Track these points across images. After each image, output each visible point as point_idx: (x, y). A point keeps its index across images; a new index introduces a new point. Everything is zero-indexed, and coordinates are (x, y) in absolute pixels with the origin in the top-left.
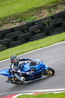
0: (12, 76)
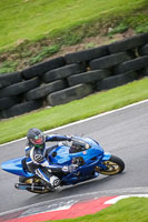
0: (30, 174)
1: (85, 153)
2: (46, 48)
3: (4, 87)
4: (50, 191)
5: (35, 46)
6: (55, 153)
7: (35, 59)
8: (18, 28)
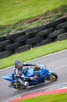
1: (40, 71)
2: (57, 14)
3: (38, 32)
4: (24, 88)
5: (52, 13)
6: (27, 71)
7: (52, 19)
8: (44, 5)
